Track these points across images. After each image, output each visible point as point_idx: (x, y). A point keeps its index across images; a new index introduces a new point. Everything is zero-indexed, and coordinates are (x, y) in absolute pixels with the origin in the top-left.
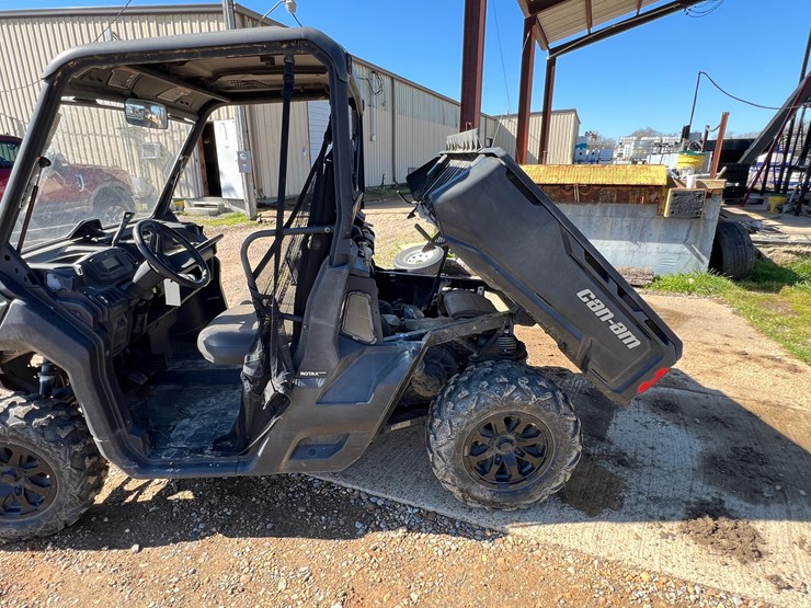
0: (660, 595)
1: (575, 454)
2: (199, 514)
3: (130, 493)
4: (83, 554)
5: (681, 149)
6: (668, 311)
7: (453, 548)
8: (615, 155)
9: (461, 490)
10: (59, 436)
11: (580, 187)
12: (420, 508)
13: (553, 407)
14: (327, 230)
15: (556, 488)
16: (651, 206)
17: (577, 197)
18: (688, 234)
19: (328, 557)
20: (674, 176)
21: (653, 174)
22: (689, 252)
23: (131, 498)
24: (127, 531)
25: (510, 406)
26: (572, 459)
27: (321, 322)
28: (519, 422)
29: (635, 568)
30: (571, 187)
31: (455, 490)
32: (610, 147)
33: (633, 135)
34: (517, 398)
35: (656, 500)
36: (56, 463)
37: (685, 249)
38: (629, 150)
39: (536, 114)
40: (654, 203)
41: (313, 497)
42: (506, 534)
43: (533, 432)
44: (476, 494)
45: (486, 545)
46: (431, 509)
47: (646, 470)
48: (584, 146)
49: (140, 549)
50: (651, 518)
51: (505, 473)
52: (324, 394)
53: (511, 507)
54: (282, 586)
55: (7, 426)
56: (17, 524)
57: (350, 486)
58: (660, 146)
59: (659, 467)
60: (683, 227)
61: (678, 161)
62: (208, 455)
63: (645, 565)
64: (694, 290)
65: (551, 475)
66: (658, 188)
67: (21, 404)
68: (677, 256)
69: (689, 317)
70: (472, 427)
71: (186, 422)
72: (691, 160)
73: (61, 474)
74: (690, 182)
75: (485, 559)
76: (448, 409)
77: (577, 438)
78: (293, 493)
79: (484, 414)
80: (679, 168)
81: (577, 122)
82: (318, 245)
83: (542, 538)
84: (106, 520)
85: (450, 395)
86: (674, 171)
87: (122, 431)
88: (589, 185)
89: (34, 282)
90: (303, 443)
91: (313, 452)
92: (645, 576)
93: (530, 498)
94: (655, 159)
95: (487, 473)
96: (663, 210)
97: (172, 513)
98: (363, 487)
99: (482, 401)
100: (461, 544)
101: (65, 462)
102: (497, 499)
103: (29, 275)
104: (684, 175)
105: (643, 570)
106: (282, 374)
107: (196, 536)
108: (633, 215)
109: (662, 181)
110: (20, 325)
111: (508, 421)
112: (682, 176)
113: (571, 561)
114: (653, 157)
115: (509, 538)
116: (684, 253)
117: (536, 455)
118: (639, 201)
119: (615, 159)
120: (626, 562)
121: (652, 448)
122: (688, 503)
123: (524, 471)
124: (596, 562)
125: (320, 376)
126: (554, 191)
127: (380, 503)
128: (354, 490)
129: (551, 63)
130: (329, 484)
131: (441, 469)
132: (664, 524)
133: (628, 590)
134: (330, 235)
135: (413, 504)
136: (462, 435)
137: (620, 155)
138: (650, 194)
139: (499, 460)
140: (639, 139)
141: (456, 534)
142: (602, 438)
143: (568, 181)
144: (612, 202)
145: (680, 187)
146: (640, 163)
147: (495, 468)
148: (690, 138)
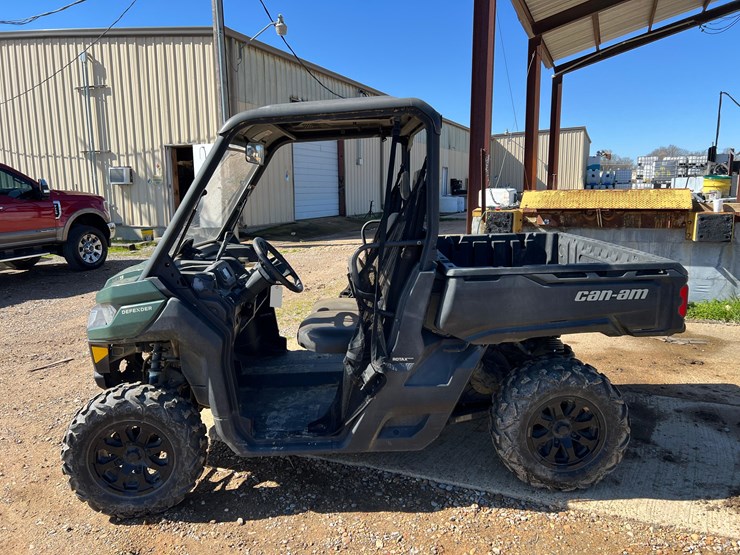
0: (708, 548)
1: (624, 436)
2: (287, 499)
3: (216, 484)
4: (194, 526)
5: (707, 172)
6: (705, 337)
7: (523, 518)
8: (634, 178)
9: (526, 469)
10: (183, 417)
11: (603, 211)
12: (486, 492)
13: (603, 391)
14: (419, 243)
15: (610, 469)
16: (677, 230)
17: (600, 221)
18: (720, 259)
19: (414, 526)
20: (699, 200)
21: (678, 198)
22: (723, 278)
23: (218, 488)
24: (227, 510)
25: (567, 390)
26: (623, 440)
27: (412, 315)
28: (574, 406)
29: (685, 531)
30: (593, 212)
31: (520, 470)
32: (626, 168)
33: (654, 154)
34: (573, 383)
35: (701, 485)
36: (179, 442)
37: (719, 274)
38: (650, 172)
39: (544, 132)
40: (682, 227)
41: (387, 485)
42: (568, 509)
43: (586, 417)
44: (539, 473)
45: (552, 516)
46: (497, 491)
47: (690, 464)
48: (597, 167)
49: (244, 523)
50: (697, 498)
51: (563, 457)
52: (411, 377)
53: (571, 487)
54: (379, 544)
55: (145, 406)
56: (134, 500)
57: (418, 476)
58: (686, 166)
59: (704, 462)
60: (714, 252)
61: (703, 185)
62: (306, 435)
63: (694, 528)
64: (731, 316)
65: (605, 456)
66: (684, 212)
67: (151, 390)
68: (710, 282)
69: (729, 342)
70: (534, 409)
71: (274, 413)
72: (717, 184)
73: (179, 452)
74: (716, 206)
75: (552, 526)
76: (513, 394)
77: (626, 420)
78: (367, 482)
79: (545, 397)
80: (705, 191)
81: (587, 141)
82: (409, 255)
83: (601, 511)
84: (203, 503)
85: (513, 383)
86: (699, 195)
87: (237, 412)
88: (612, 210)
89: (184, 284)
90: (387, 425)
91: (396, 433)
92: (695, 536)
93: (588, 478)
94: (680, 182)
95: (547, 455)
96: (691, 235)
97: (262, 498)
98: (431, 476)
99: (543, 385)
100: (529, 516)
101: (186, 441)
102: (558, 479)
103: (181, 279)
104: (711, 199)
105: (693, 533)
106: (380, 358)
107: (290, 513)
108: (660, 240)
109: (688, 205)
110: (175, 318)
111: (564, 406)
112: (708, 201)
113: (630, 528)
114: (678, 179)
115: (572, 513)
116: (717, 279)
117: (591, 438)
118: (665, 225)
119: (634, 182)
120: (677, 527)
121: (696, 448)
122: (730, 487)
123: (580, 453)
124: (651, 529)
125: (409, 361)
126: (575, 216)
127: (449, 488)
128: (423, 480)
129: (557, 83)
130: (398, 475)
131: (508, 450)
132: (710, 501)
133: (681, 546)
134: (421, 247)
135: (479, 488)
136: (526, 416)
137: (640, 177)
138: (677, 218)
139: (558, 443)
140: (660, 159)
141: (524, 509)
142: (647, 441)
143: (590, 206)
144: (637, 227)
145: (707, 211)
146: (664, 186)
147: (555, 450)
148: (717, 160)
